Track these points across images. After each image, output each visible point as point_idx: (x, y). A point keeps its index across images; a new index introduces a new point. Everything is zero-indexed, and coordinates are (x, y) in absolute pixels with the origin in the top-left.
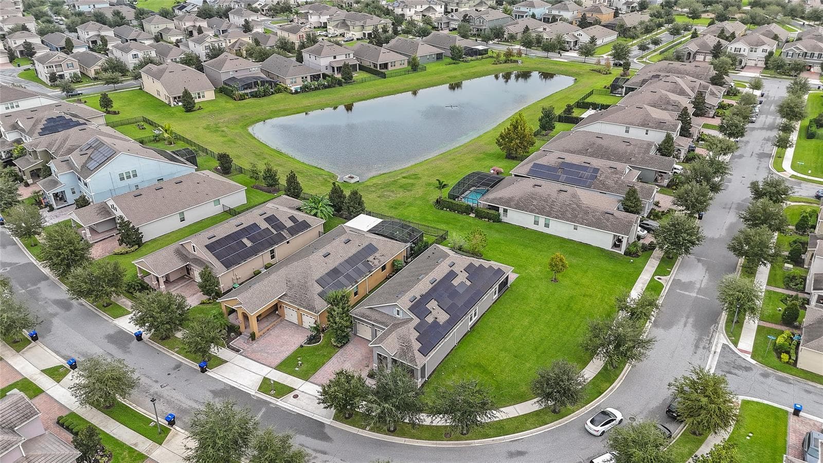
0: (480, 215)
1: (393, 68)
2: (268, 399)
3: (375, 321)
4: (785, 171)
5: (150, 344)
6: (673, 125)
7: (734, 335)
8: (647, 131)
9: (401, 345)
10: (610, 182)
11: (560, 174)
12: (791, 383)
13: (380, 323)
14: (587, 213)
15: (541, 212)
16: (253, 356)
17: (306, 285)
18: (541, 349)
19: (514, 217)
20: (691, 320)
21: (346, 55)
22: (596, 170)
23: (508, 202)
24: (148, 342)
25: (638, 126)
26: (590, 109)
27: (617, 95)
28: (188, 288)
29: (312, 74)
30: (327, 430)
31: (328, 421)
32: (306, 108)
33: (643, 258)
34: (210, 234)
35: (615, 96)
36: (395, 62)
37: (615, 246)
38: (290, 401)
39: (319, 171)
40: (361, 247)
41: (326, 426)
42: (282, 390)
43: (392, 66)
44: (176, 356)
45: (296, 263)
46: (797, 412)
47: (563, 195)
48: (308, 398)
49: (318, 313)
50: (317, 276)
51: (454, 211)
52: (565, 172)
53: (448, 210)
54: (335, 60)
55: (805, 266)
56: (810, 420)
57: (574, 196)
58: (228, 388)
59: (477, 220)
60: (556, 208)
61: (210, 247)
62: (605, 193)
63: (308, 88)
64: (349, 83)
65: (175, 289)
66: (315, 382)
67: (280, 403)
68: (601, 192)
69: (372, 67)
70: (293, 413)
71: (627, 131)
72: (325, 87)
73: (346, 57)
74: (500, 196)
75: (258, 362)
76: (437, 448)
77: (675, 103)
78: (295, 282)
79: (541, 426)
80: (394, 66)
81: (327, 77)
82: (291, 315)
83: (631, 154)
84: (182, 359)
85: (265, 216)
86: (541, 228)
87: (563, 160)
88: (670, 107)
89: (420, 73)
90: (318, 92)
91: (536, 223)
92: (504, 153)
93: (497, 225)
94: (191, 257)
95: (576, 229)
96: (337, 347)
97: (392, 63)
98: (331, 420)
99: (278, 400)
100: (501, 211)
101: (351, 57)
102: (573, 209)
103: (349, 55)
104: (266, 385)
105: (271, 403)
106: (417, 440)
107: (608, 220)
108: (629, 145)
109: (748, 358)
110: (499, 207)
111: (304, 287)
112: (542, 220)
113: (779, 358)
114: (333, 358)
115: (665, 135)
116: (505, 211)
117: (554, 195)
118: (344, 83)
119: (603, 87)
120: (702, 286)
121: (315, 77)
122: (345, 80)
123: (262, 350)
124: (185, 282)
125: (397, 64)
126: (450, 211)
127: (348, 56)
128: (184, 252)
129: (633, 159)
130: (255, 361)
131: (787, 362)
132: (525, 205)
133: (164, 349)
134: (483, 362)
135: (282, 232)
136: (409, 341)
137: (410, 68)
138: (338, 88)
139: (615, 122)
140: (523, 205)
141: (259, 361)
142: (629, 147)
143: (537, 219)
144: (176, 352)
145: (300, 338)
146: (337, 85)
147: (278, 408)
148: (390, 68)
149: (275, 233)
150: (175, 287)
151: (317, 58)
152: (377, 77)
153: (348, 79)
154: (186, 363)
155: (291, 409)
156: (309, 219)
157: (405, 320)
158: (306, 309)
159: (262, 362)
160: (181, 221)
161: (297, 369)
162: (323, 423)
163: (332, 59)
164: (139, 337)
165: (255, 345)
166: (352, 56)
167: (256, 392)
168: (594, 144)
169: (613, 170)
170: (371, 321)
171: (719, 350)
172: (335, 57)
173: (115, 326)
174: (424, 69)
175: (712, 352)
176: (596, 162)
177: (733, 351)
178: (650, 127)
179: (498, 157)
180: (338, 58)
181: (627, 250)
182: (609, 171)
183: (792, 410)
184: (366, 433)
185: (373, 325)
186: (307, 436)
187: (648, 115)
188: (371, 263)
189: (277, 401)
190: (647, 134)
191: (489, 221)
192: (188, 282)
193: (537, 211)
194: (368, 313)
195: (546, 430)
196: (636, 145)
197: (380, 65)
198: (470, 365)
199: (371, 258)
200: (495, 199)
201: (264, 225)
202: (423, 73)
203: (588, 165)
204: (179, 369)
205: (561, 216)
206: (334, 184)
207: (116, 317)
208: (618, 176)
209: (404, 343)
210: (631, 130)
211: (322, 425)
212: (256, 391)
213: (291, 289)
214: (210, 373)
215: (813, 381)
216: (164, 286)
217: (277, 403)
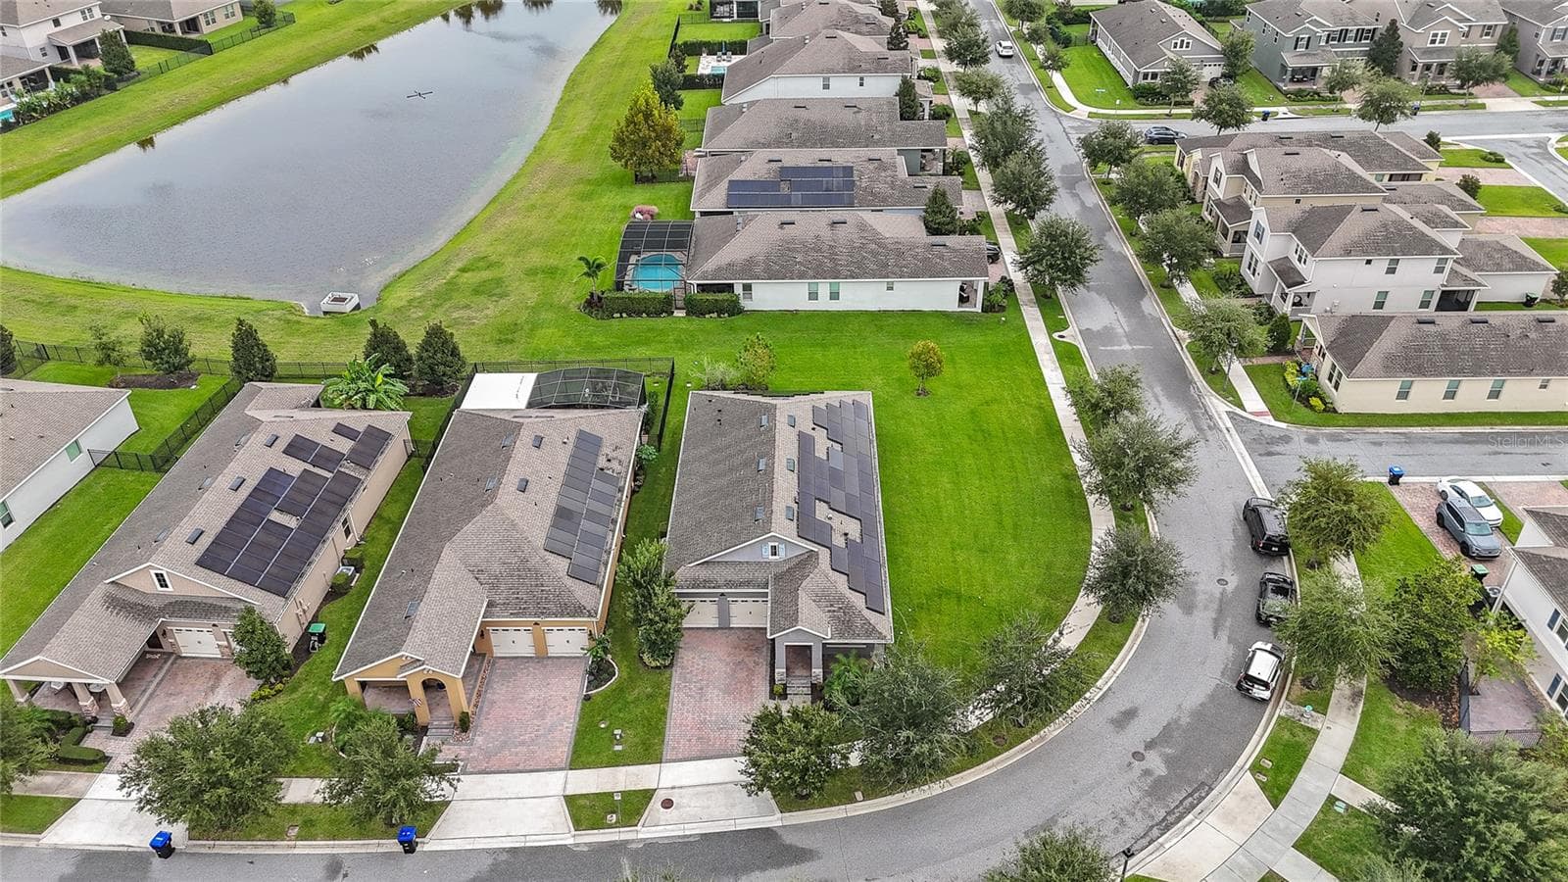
0: (694, 309)
1: (213, 27)
2: (615, 838)
3: (729, 584)
4: (1075, 109)
5: (203, 851)
6: (901, 60)
7: (1229, 393)
8: (862, 79)
9: (829, 611)
10: (882, 188)
11: (786, 191)
12: (1349, 440)
13: (741, 585)
14: (900, 254)
15: (820, 273)
16: (494, 764)
17: (529, 565)
18: (1008, 521)
19: (768, 296)
20: (1158, 389)
21: (83, 12)
22: (848, 171)
23: (748, 269)
24: (194, 850)
25: (844, 72)
26: (704, 55)
27: (725, 20)
28: (180, 678)
29: (24, 73)
30: (789, 839)
31: (775, 820)
32: (62, 160)
33: (1011, 308)
34: (186, 529)
35: (722, 22)
36: (212, 12)
37: (963, 300)
38: (662, 817)
39: (243, 303)
40: (571, 446)
41: (780, 832)
42: (633, 805)
43: (208, 23)
44: (304, 846)
45: (469, 528)
46: (1395, 480)
47: (841, 230)
48: (694, 795)
49: (596, 614)
50: (539, 537)
51: (639, 314)
52: (794, 186)
53: (624, 315)
54: (58, 29)
55: (1225, 255)
56: (1414, 484)
57: (863, 227)
58: (504, 857)
59: (696, 321)
60: (843, 259)
61: (209, 561)
62: (881, 211)
63: (35, 110)
64: (128, 79)
65: (147, 694)
66: (680, 756)
67: (645, 831)
68: (873, 211)
69: (159, 31)
70: (692, 839)
71: (826, 87)
72: (77, 100)
73: (85, 18)
74: (727, 260)
75: (521, 772)
76: (1003, 771)
77: (868, 18)
78: (496, 568)
79: (1117, 654)
80: (214, 21)
81: (72, 76)
82: (512, 642)
83: (868, 127)
84: (328, 846)
85: (282, 444)
86: (824, 304)
87: (780, 164)
88: (865, 29)
89: (284, 30)
90: (63, 117)
91: (813, 296)
92: (630, 172)
93: (738, 320)
94: (155, 603)
95: (892, 289)
96: (665, 667)
97: (206, 15)
98: (779, 815)
99: (639, 828)
100: (738, 290)
101: (96, 17)
102: (874, 254)
103: (90, 10)
104: (585, 811)
105: (627, 842)
106: (961, 775)
107: (942, 257)
108: (858, 112)
109: (1269, 420)
110: (733, 284)
111: (523, 570)
112: (824, 288)
113: (1312, 408)
114: (674, 693)
115: (899, 81)
116: (747, 288)
117: (826, 233)
118: (119, 81)
119: (687, 7)
120: (1127, 330)
121: (35, 81)
122: (119, 73)
123: (506, 742)
124: (161, 668)
125: (220, 16)
126: (629, 315)
127: (88, 14)
128: (132, 598)
129: (876, 137)
130: (508, 772)
131: (1324, 410)
132: (782, 266)
133: (256, 846)
134: (945, 584)
135: (343, 470)
136: (841, 598)
137: (253, 21)
138: (109, 99)
139: (801, 72)
140: (780, 267)
141: (519, 768)
142: (859, 116)
143: (813, 290)
144: (299, 838)
145: (568, 683)
146: (104, 91)
147: (650, 846)
148: (205, 29)
149: (329, 475)
150: (145, 691)
151: (6, 31)
152: (192, 55)
153: (121, 73)
154: (347, 851)
155: (681, 833)
156: (381, 419)
157: (797, 560)
158: (562, 616)
159: (528, 768)
160: (5, 526)
161: (618, 748)
162: (768, 829)
163: (51, 28)
164: (164, 848)
165: (479, 740)
166: (97, 13)
167: (574, 836)
168: (796, 121)
169: (876, 164)
170: (719, 587)
171: (1229, 425)
172: (57, 23)
173: (58, 851)
174: (289, 19)
175: (1225, 431)
176: (841, 156)
177: (1247, 419)
178: (865, 71)
179: (619, 182)
180: (67, 23)
181: (986, 303)
182: (871, 167)
183: (1385, 480)
184: (862, 807)
185: (722, 594)
186: (763, 869)
187: (852, 48)
188: (610, 472)
189: (637, 831)
190: (861, 85)
191: (719, 316)
192: (166, 667)
193: (811, 273)
194: (704, 573)
195: (1129, 657)
196: (869, 110)
197: (180, 23)
198: (928, 597)
199: (602, 462)
200: (719, 269)
201: (294, 467)
202: (291, 29)
203: (826, 164)
204: (343, 872)
205: (859, 271)
206: (373, 323)
207: (40, 828)
208: (889, 172)
209: (832, 605)
210: (833, 83)
211: (768, 833)
212: (573, 832)
213: (494, 587)
214: (429, 845)
215: (1369, 426)
216: (124, 700)
217: (641, 836)
